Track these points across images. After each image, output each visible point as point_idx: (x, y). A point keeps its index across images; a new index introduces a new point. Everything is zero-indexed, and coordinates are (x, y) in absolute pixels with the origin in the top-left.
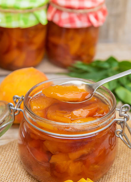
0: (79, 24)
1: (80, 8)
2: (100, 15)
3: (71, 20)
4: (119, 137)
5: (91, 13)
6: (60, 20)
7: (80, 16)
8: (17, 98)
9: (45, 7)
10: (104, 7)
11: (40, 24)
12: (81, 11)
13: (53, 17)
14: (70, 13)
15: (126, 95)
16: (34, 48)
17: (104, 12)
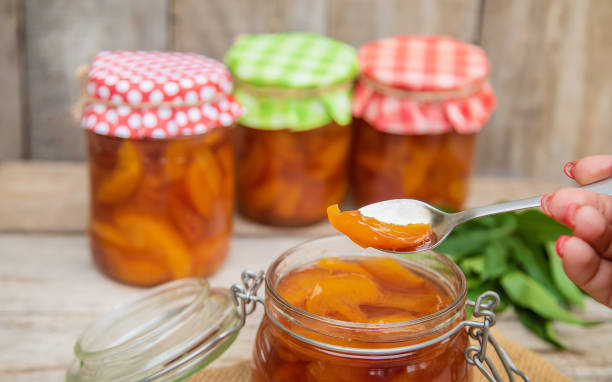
0: (422, 124)
1: (425, 89)
2: (476, 108)
3: (405, 116)
4: (475, 364)
5: (452, 100)
6: (381, 116)
7: (425, 108)
8: (250, 277)
9: (349, 86)
10: (487, 88)
11: (333, 124)
12: (428, 96)
13: (365, 108)
14: (402, 100)
15: (526, 291)
16: (321, 176)
17: (487, 101)
